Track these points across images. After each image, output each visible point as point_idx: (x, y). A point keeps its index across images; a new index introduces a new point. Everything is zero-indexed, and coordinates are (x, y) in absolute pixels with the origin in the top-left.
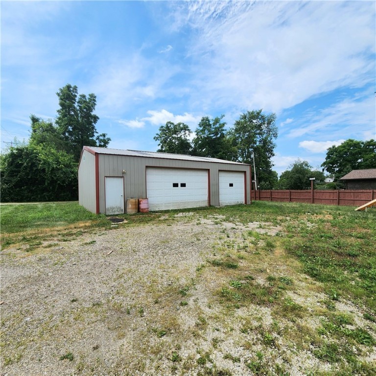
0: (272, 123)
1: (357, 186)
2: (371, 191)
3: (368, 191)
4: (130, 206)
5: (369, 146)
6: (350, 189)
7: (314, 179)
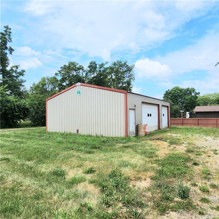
0: (132, 71)
1: (202, 116)
2: (216, 119)
3: (214, 119)
4: (143, 130)
5: (187, 91)
6: (198, 117)
7: (183, 111)
